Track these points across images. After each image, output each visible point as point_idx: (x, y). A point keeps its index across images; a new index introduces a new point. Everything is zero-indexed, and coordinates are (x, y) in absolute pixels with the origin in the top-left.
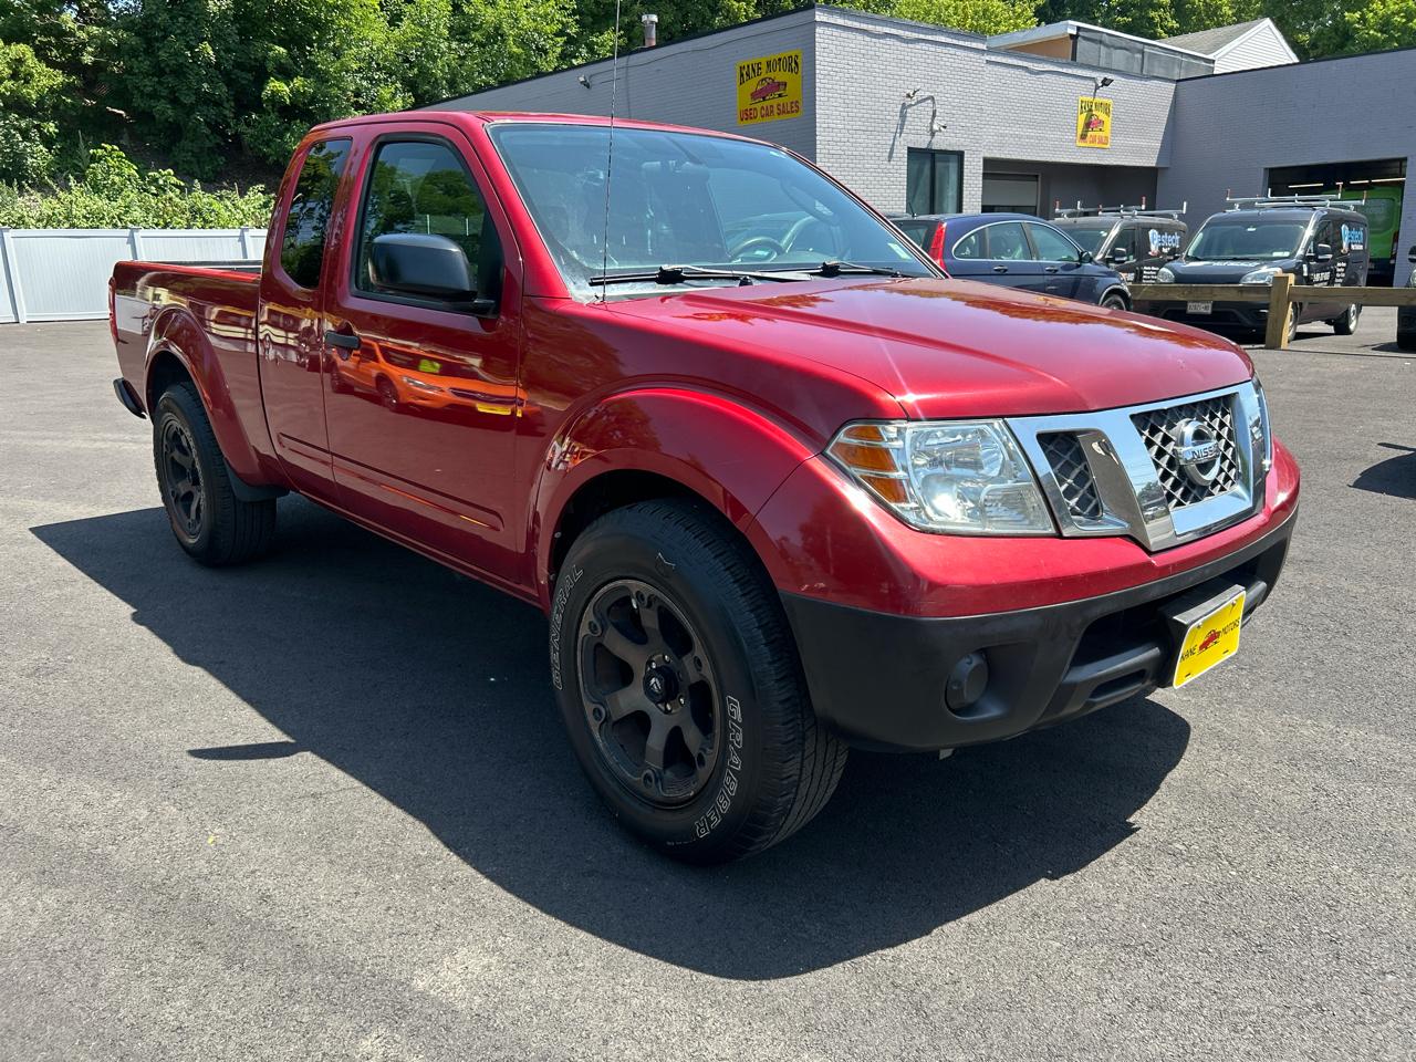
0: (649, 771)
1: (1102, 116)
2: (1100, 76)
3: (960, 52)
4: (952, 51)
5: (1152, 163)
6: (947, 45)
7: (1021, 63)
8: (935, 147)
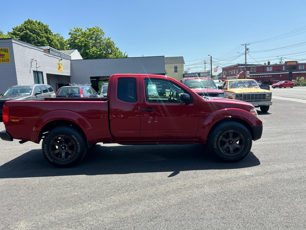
1: (61, 66)
2: (60, 58)
3: (39, 51)
4: (38, 51)
5: (69, 75)
6: (37, 50)
7: (47, 54)
8: (38, 71)
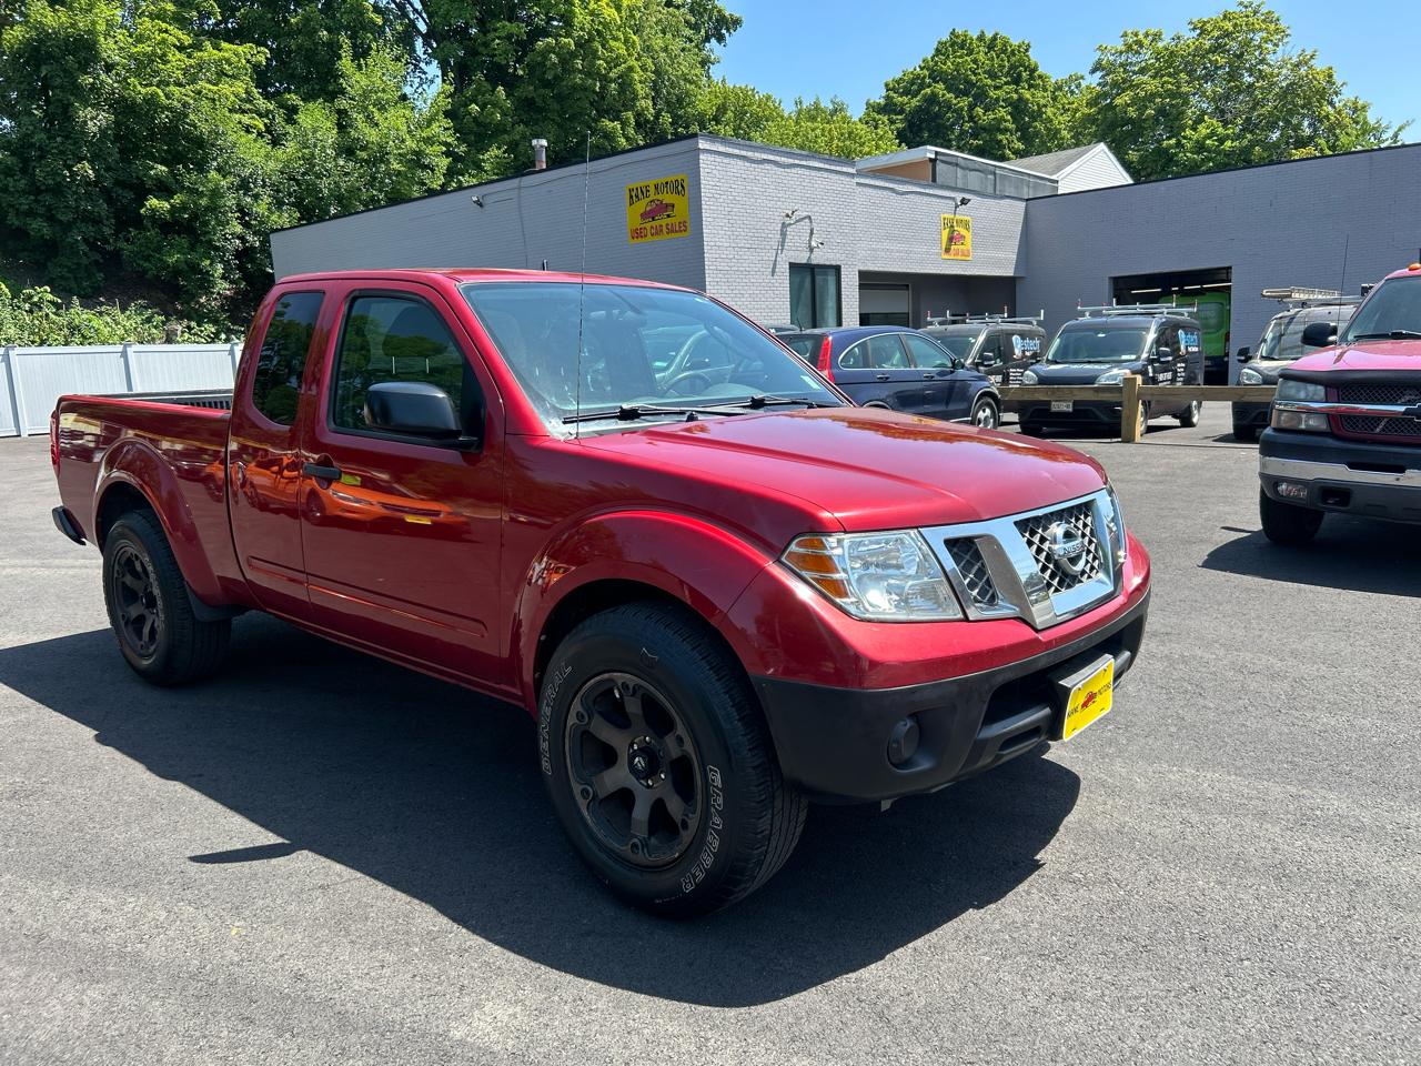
0: (636, 840)
1: (963, 232)
2: (959, 196)
3: (832, 176)
4: (825, 174)
5: (1010, 272)
6: (820, 169)
7: (887, 185)
8: (814, 262)
